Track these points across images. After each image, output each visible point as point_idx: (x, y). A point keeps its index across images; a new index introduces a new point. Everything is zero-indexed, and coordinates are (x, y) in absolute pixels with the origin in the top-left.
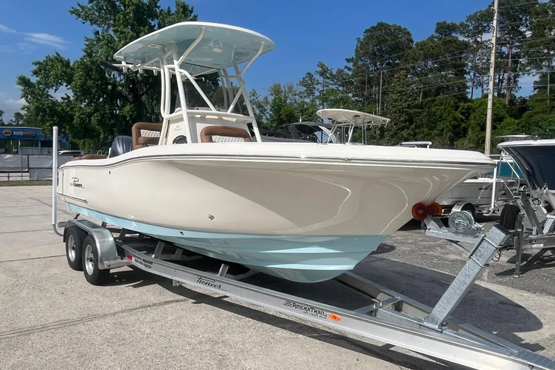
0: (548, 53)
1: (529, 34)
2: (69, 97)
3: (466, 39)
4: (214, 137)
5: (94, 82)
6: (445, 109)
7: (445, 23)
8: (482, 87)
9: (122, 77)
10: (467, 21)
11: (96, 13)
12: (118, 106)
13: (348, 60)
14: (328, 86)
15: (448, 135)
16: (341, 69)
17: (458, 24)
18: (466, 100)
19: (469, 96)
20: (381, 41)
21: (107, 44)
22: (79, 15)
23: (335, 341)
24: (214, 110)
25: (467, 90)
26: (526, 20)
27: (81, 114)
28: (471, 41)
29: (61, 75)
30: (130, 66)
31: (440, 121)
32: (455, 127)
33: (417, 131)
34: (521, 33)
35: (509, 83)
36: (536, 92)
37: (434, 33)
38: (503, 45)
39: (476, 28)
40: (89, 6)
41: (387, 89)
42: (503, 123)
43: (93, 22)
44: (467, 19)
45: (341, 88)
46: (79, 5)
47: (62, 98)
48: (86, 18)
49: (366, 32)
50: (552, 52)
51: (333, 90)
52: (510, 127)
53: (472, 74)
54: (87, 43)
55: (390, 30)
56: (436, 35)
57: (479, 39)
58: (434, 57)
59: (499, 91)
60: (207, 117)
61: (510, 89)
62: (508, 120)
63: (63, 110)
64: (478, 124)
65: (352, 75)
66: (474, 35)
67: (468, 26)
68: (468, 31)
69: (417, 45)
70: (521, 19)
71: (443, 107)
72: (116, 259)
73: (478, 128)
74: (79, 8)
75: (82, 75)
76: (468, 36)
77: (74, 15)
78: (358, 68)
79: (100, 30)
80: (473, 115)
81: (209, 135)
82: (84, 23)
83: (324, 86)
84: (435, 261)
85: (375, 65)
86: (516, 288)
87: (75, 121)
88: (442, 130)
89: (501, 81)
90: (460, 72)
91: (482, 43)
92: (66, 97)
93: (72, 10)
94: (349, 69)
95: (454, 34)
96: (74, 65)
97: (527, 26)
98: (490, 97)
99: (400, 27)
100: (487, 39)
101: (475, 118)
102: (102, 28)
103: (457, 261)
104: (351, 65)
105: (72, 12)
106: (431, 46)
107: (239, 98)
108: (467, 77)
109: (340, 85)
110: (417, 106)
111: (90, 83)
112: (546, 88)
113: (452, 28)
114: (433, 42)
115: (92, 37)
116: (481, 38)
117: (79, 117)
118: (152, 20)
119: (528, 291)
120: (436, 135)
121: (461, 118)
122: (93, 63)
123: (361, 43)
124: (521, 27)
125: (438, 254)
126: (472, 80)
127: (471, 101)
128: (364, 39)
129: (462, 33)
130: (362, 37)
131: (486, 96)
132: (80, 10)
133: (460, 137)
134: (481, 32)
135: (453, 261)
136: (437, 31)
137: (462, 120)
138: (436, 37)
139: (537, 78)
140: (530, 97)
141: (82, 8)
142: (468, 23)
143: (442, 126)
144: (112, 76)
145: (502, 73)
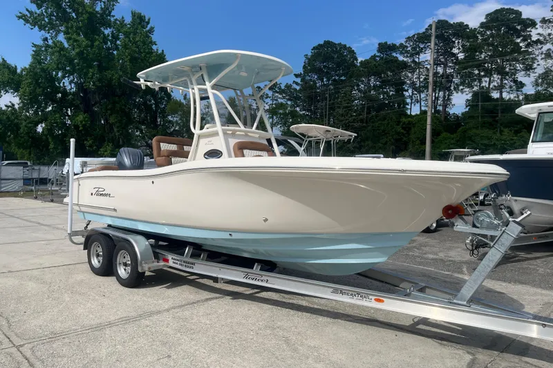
0: (479, 74)
1: (461, 56)
2: (13, 105)
3: (405, 59)
4: (245, 151)
5: (43, 91)
6: (388, 124)
7: (386, 43)
8: (420, 104)
9: (73, 85)
10: (406, 42)
11: (46, 19)
12: (68, 116)
13: (297, 76)
14: (276, 100)
15: (391, 148)
16: (289, 83)
17: (398, 45)
18: (406, 115)
19: (408, 112)
20: (327, 58)
21: (59, 52)
22: (27, 21)
23: (370, 323)
24: (242, 128)
25: (407, 106)
26: (459, 42)
27: (29, 123)
28: (409, 61)
29: (8, 82)
30: (149, 84)
31: (383, 135)
32: (397, 140)
33: (363, 144)
34: (454, 55)
35: (444, 100)
36: (467, 110)
37: (376, 52)
38: (438, 65)
39: (414, 49)
40: (38, 12)
41: (333, 103)
42: (440, 138)
43: (42, 28)
44: (405, 40)
45: (289, 103)
46: (27, 10)
47: (6, 106)
48: (34, 24)
49: (314, 48)
50: (482, 74)
51: (282, 103)
52: (446, 141)
53: (410, 91)
54: (34, 49)
55: (336, 49)
56: (378, 54)
57: (417, 60)
58: (377, 75)
59: (435, 108)
60: (238, 133)
61: (445, 106)
62: (444, 134)
63: (8, 118)
64: (418, 138)
65: (300, 89)
66: (412, 55)
67: (407, 47)
68: (407, 52)
69: (361, 62)
70: (454, 42)
71: (386, 122)
72: (153, 262)
73: (418, 142)
74: (27, 13)
75: (31, 83)
76: (407, 57)
77: (21, 20)
78: (306, 83)
79: (48, 36)
80: (413, 130)
81: (241, 149)
82: (32, 29)
83: (273, 100)
84: (418, 260)
85: (322, 81)
86: (493, 279)
87: (22, 130)
88: (386, 143)
89: (437, 99)
90: (400, 90)
91: (419, 63)
92: (10, 104)
93: (20, 15)
94: (297, 84)
95: (394, 54)
96: (22, 72)
97: (459, 49)
98: (429, 114)
99: (345, 46)
100: (424, 60)
101: (415, 133)
102: (50, 34)
103: (436, 259)
104: (299, 80)
105: (19, 18)
106: (375, 65)
107: (260, 120)
108: (406, 94)
109: (288, 100)
110: (362, 121)
111: (39, 90)
112: (477, 106)
113: (393, 48)
114: (375, 60)
115: (40, 42)
116: (419, 58)
117: (26, 126)
118: (104, 29)
119: (504, 281)
120: (380, 148)
121: (402, 133)
122: (43, 70)
123: (309, 59)
124: (454, 49)
125: (417, 254)
126: (411, 97)
127: (410, 116)
128: (312, 56)
129: (401, 53)
130: (310, 54)
131: (425, 112)
132: (29, 15)
133: (402, 151)
134: (418, 53)
135: (432, 259)
136: (379, 51)
137: (403, 134)
138: (378, 56)
139: (469, 97)
140: (463, 114)
141: (31, 13)
142: (407, 44)
143: (385, 139)
144: (61, 85)
145: (437, 91)
